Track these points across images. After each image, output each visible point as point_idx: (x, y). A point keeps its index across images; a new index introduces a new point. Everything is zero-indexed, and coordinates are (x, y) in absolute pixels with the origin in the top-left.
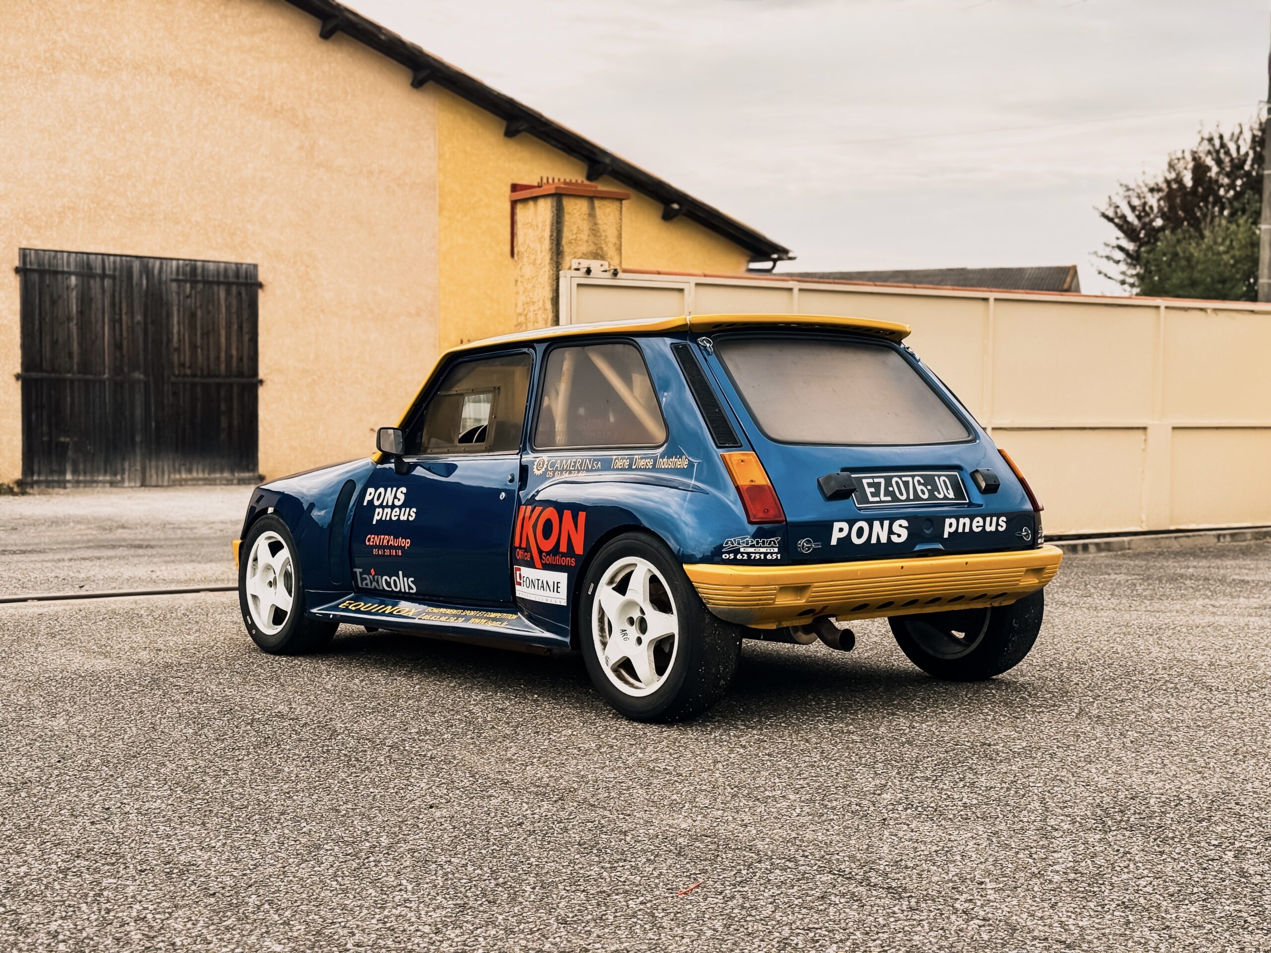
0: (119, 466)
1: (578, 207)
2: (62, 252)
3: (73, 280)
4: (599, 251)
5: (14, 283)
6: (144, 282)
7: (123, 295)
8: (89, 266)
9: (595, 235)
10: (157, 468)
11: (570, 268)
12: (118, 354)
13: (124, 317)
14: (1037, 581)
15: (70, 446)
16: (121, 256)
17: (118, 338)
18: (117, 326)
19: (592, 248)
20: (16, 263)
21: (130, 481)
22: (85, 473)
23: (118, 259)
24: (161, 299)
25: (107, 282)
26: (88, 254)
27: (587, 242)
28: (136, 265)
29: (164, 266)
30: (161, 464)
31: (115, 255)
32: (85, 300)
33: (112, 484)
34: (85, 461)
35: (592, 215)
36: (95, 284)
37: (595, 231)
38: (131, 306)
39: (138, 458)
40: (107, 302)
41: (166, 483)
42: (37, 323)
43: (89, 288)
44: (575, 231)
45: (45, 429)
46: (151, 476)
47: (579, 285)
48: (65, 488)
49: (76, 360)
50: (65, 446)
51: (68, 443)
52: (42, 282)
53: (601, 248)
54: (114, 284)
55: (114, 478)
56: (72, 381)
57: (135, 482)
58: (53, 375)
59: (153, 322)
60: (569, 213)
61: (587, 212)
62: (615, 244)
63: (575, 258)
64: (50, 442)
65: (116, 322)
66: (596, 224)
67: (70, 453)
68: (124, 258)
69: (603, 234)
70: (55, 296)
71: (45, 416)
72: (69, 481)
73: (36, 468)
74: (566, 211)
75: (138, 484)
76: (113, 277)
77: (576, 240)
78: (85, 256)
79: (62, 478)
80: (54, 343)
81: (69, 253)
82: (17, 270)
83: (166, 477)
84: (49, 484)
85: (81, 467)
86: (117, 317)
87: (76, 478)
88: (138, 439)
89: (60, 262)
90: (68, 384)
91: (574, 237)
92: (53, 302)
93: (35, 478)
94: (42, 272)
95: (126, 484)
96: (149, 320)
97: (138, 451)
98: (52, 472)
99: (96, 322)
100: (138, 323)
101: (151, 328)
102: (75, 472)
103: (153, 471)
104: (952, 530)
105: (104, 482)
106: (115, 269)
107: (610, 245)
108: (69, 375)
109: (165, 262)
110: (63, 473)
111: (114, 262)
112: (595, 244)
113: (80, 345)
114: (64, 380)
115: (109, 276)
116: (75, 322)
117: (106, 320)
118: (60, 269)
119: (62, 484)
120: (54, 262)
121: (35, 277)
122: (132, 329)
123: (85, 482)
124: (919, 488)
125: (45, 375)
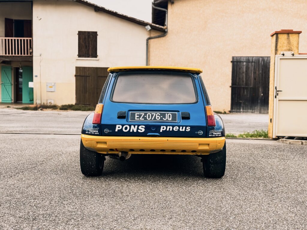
0: (254, 108)
1: (283, 37)
2: (242, 57)
3: (245, 63)
4: (291, 49)
5: (230, 65)
6: (262, 63)
7: (257, 66)
8: (249, 60)
9: (289, 44)
10: (264, 109)
11: (280, 54)
12: (255, 81)
13: (257, 72)
14: (208, 148)
15: (242, 103)
16: (257, 57)
17: (255, 77)
18: (255, 74)
19: (288, 48)
20: (231, 60)
21: (257, 112)
22: (245, 109)
23: (256, 58)
24: (267, 67)
25: (253, 63)
26: (249, 57)
27: (286, 46)
28: (261, 59)
29: (268, 59)
30: (265, 108)
31: (255, 57)
32: (247, 68)
33: (252, 112)
34: (246, 107)
35: (288, 38)
36: (250, 64)
37: (289, 43)
38: (259, 69)
39: (259, 106)
40: (253, 68)
41: (266, 113)
42: (235, 74)
43: (249, 65)
44: (282, 43)
45: (236, 99)
46: (262, 111)
47: (280, 59)
48: (240, 113)
49: (244, 82)
50: (241, 103)
51: (241, 102)
52: (237, 64)
53: (291, 48)
54: (255, 64)
55: (252, 111)
56: (243, 88)
57: (258, 112)
58: (239, 86)
59: (264, 73)
60: (280, 39)
61: (287, 38)
62: (296, 46)
63: (282, 51)
64: (237, 102)
65: (255, 73)
66: (289, 41)
67: (242, 105)
68: (258, 58)
69: (292, 44)
70: (240, 67)
71: (236, 95)
72: (242, 111)
73: (234, 108)
74: (279, 38)
75: (259, 113)
76: (255, 62)
77: (282, 46)
78: (248, 58)
79: (240, 111)
80: (239, 78)
81: (244, 57)
82: (231, 62)
83: (266, 111)
84: (237, 112)
85: (245, 108)
86: (255, 72)
87: (243, 111)
88: (259, 101)
89: (242, 59)
90: (242, 88)
91: (282, 45)
92: (240, 69)
93: (234, 110)
94: (237, 62)
95: (256, 112)
96: (263, 72)
97: (259, 105)
98: (237, 109)
99: (250, 73)
100: (260, 73)
101: (264, 74)
102: (243, 109)
103: (263, 110)
104: (164, 129)
105: (250, 112)
106: (255, 60)
107: (294, 47)
108: (243, 86)
109: (268, 58)
110: (240, 109)
111: (255, 59)
112: (289, 47)
113: (246, 79)
114: (241, 87)
115: (254, 62)
116: (244, 73)
117: (252, 73)
118: (242, 61)
119: (240, 112)
120: (240, 59)
121: (235, 63)
122: (259, 74)
123: (245, 112)
124: (157, 117)
125: (237, 86)
